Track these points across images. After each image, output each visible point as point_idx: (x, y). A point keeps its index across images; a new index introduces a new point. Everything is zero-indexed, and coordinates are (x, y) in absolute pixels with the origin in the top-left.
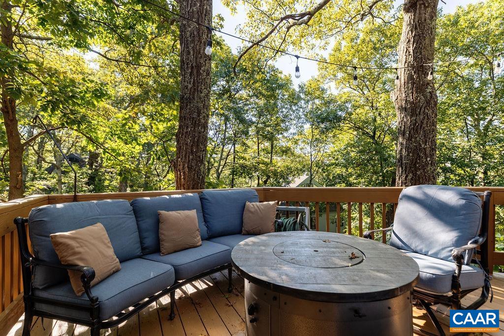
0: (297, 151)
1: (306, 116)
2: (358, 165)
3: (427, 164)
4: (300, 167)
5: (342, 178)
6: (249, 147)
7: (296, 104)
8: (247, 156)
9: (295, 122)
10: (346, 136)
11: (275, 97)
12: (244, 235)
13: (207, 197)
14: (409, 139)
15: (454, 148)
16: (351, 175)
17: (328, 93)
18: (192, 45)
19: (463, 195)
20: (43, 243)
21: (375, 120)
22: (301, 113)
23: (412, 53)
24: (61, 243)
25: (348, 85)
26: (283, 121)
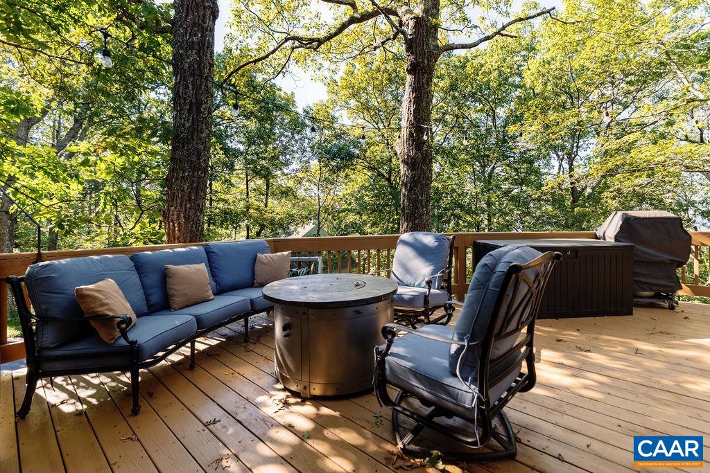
0: (301, 193)
1: (312, 148)
2: (373, 212)
3: (423, 214)
4: (304, 213)
5: (356, 227)
6: (233, 185)
7: (298, 132)
8: (230, 198)
9: (298, 155)
10: (360, 177)
11: (272, 121)
12: (256, 287)
13: (214, 250)
14: (410, 191)
15: (463, 194)
16: (365, 223)
17: (340, 121)
18: (192, 79)
19: (438, 239)
20: (53, 300)
21: (390, 160)
22: (305, 145)
23: (412, 112)
24: (88, 296)
25: (362, 117)
26: (283, 153)
